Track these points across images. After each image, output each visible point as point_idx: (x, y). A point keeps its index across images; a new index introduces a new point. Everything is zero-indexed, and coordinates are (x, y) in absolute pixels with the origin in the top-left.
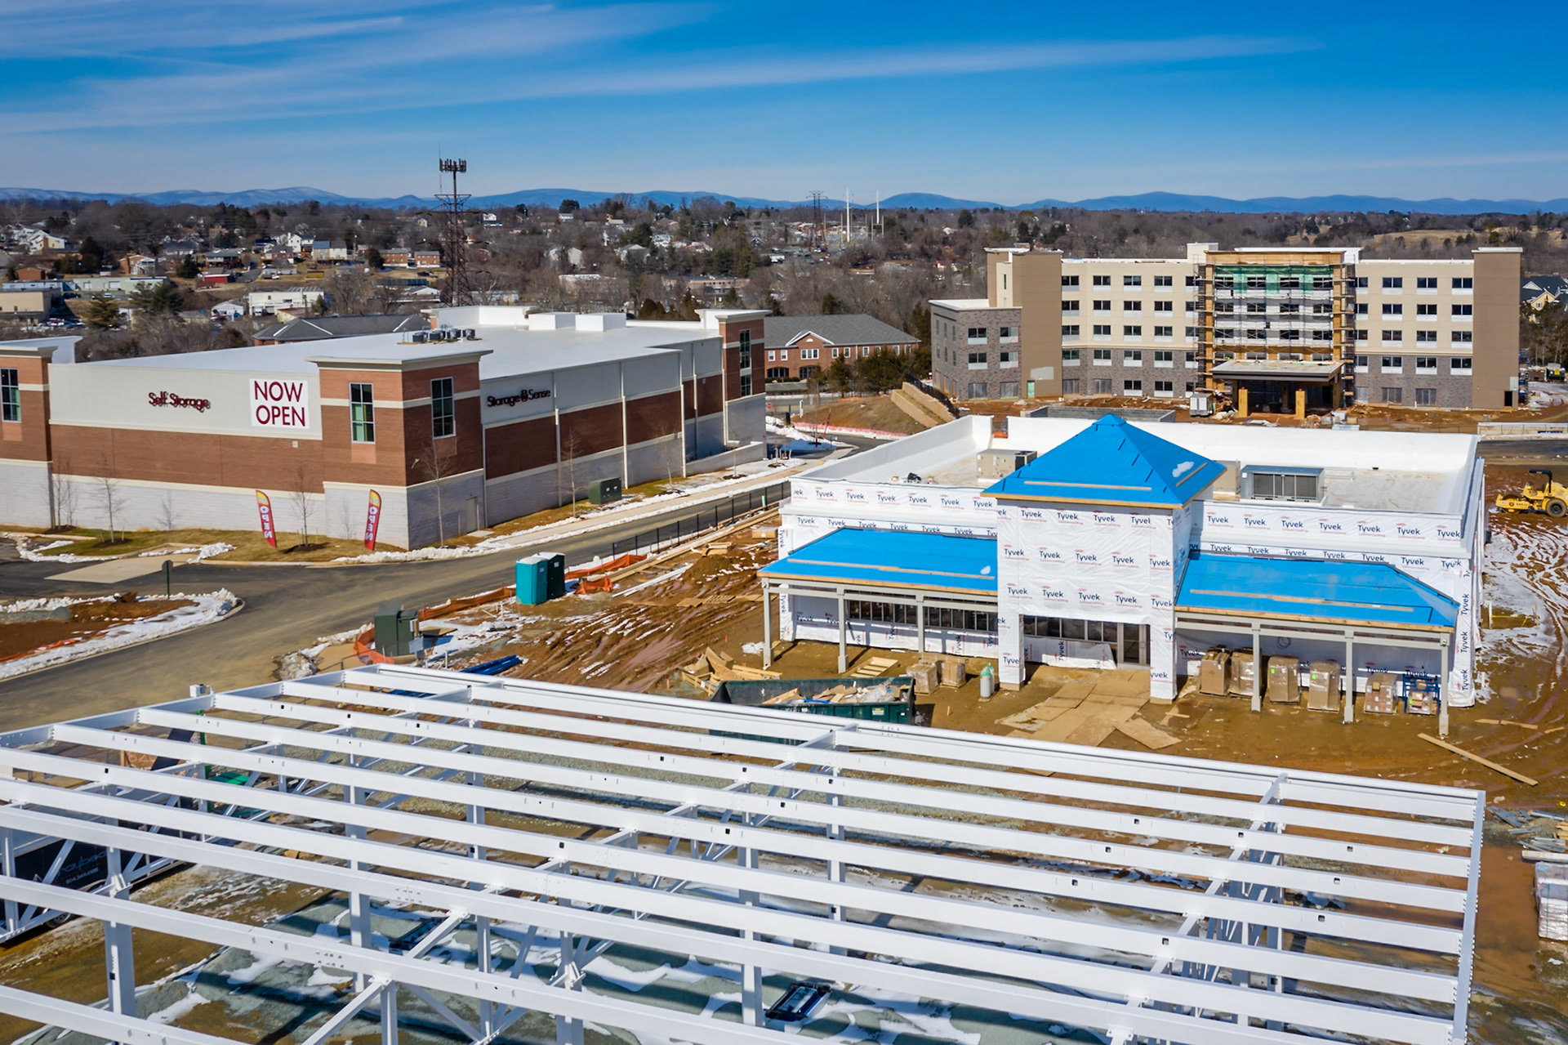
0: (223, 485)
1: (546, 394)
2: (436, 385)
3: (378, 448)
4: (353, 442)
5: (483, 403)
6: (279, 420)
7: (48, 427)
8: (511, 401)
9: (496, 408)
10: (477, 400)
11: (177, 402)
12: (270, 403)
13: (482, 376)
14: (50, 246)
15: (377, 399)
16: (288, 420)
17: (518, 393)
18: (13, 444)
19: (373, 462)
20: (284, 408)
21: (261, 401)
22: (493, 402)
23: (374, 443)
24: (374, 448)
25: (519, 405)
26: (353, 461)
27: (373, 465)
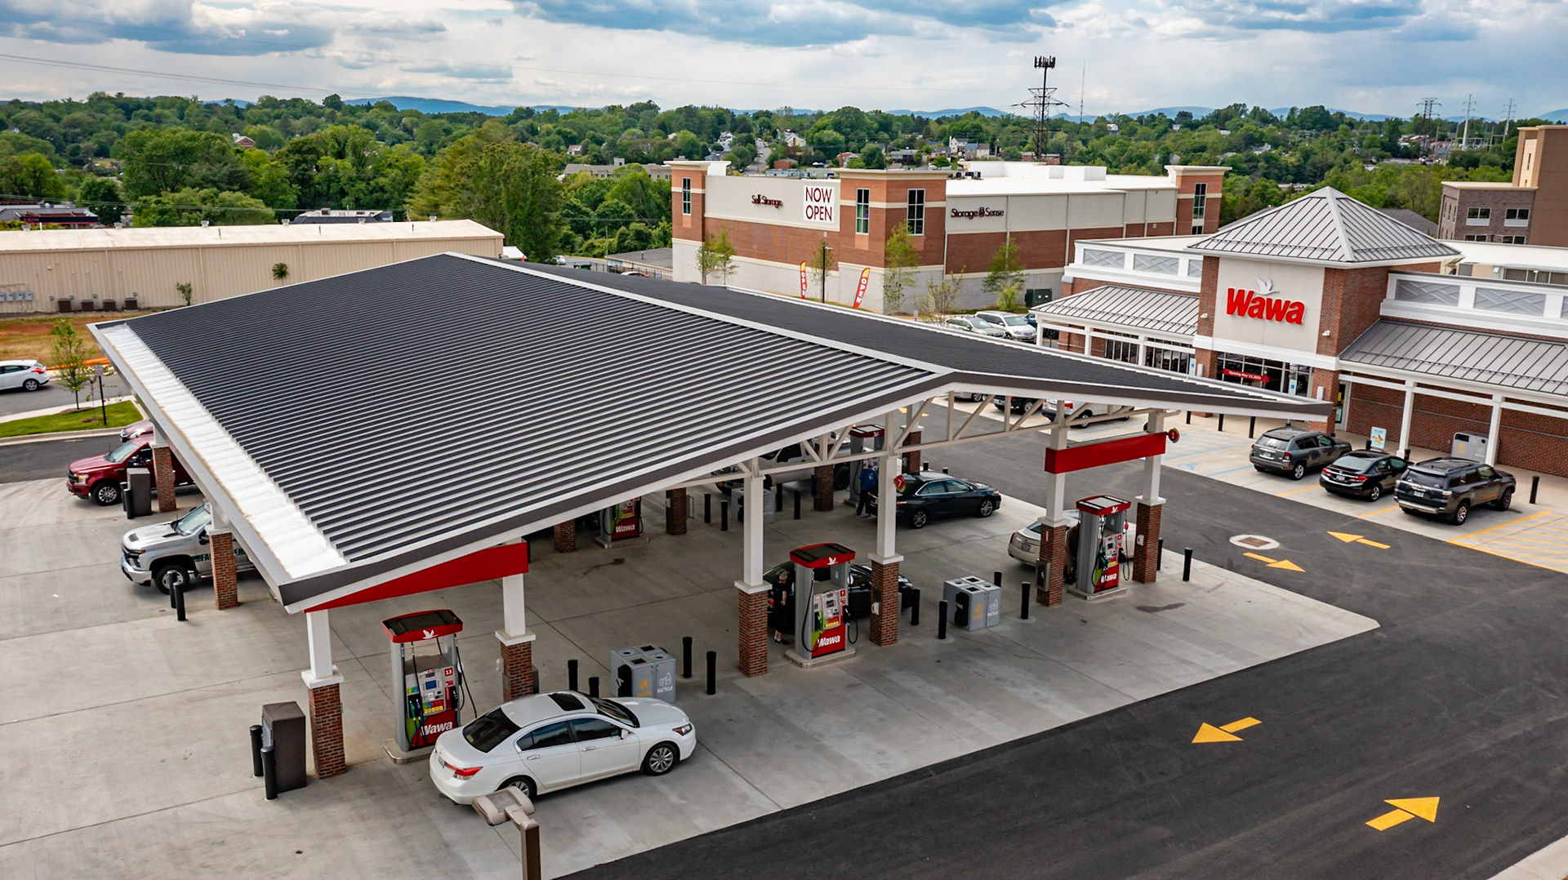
0: (787, 262)
1: (1000, 214)
2: (912, 193)
3: (870, 238)
4: (857, 233)
5: (948, 213)
6: (818, 216)
7: (704, 219)
8: (971, 215)
9: (957, 219)
10: (943, 209)
11: (767, 202)
12: (814, 204)
13: (948, 193)
14: (797, 144)
15: (872, 201)
16: (823, 216)
17: (976, 209)
18: (687, 230)
19: (867, 249)
20: (822, 207)
21: (809, 202)
22: (956, 214)
23: (867, 234)
24: (867, 239)
25: (976, 219)
26: (856, 247)
27: (867, 251)
